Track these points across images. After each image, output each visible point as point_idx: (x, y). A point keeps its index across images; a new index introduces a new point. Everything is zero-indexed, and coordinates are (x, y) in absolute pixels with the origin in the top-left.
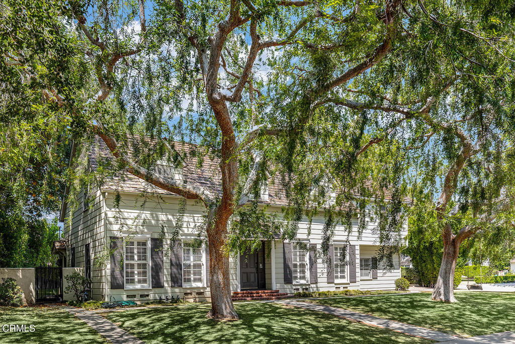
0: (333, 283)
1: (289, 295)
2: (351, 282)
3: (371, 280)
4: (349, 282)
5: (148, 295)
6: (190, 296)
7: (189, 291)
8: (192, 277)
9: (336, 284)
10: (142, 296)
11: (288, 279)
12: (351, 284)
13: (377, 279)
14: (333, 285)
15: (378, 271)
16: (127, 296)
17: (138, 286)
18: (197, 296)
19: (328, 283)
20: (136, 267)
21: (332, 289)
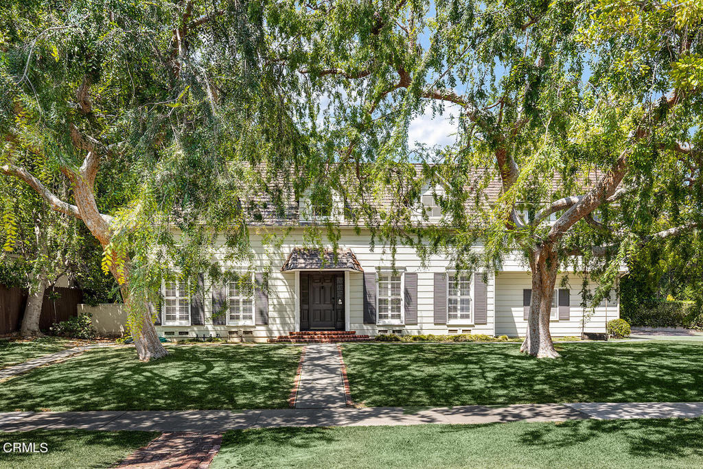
0: (444, 324)
1: (370, 338)
2: (476, 324)
3: (557, 321)
4: (473, 323)
5: (187, 333)
6: (235, 335)
7: (234, 330)
8: (241, 314)
9: (448, 326)
10: (180, 333)
11: (369, 318)
12: (477, 327)
13: (569, 320)
14: (445, 327)
15: (571, 309)
16: (165, 333)
17: (177, 323)
18: (244, 335)
19: (435, 324)
20: (177, 303)
21: (442, 332)
